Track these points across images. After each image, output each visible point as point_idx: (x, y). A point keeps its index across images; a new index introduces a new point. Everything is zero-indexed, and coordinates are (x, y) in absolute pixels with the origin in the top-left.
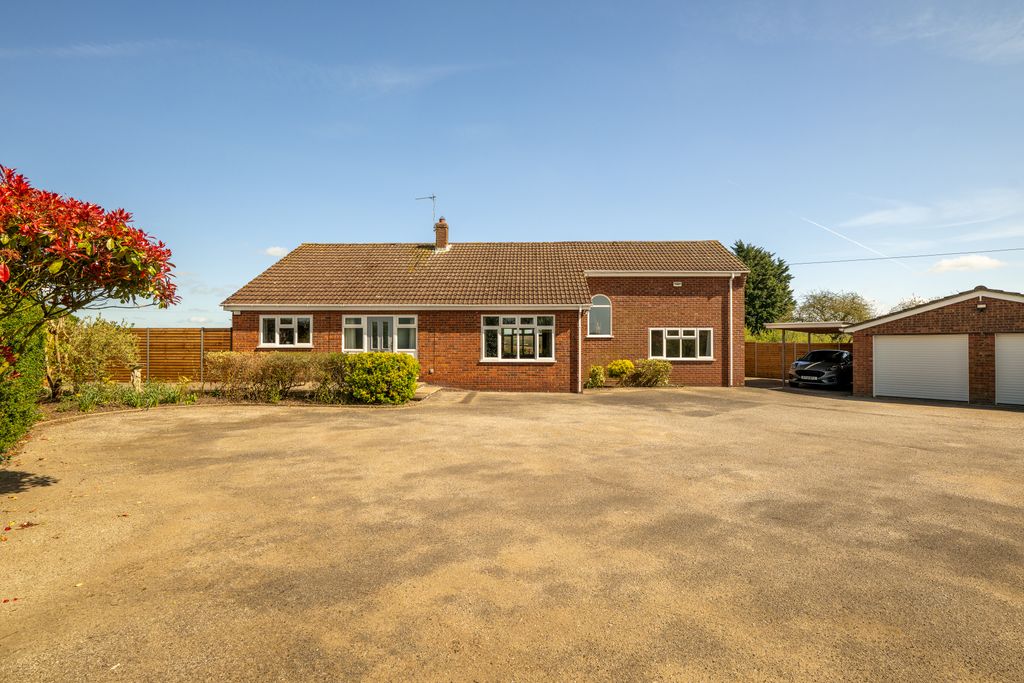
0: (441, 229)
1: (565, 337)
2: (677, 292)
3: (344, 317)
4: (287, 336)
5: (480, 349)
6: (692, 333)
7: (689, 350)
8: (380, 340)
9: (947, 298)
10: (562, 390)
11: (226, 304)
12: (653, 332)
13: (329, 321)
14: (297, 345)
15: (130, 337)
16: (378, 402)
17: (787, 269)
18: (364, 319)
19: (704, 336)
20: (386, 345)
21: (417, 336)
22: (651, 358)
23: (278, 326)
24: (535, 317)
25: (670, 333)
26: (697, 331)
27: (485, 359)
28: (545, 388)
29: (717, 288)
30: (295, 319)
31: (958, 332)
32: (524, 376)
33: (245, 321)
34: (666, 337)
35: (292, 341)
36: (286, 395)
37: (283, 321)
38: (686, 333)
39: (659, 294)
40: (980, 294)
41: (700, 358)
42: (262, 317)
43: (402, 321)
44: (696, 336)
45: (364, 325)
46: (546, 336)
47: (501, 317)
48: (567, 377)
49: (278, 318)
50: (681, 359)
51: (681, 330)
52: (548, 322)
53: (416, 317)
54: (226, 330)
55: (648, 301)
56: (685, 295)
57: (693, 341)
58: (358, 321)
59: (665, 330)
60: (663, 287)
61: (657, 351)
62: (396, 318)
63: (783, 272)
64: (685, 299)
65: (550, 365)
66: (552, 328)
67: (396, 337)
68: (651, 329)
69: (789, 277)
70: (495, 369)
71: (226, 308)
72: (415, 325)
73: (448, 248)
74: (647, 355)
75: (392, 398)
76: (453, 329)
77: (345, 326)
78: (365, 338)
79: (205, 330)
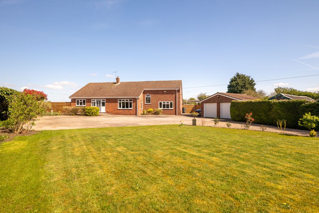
0: (117, 79)
1: (134, 104)
2: (165, 94)
3: (92, 100)
4: (81, 104)
5: (117, 106)
6: (168, 103)
7: (168, 106)
8: (99, 104)
9: (213, 95)
10: (134, 115)
11: (70, 97)
12: (160, 103)
13: (89, 101)
14: (83, 105)
15: (50, 104)
16: (90, 116)
17: (254, 81)
18: (95, 100)
19: (171, 103)
20: (100, 106)
21: (106, 104)
22: (159, 108)
23: (79, 102)
24: (129, 100)
25: (164, 103)
26: (169, 102)
27: (119, 108)
28: (131, 114)
29: (174, 92)
30: (82, 100)
31: (215, 102)
32: (126, 112)
33: (73, 101)
34: (162, 104)
35: (78, 105)
36: (76, 114)
37: (80, 101)
38: (167, 103)
39: (161, 94)
40: (218, 94)
41: (170, 108)
42: (76, 100)
43: (103, 100)
44: (169, 103)
45: (95, 101)
46: (131, 103)
47: (122, 99)
48: (135, 112)
49: (79, 100)
50: (166, 109)
51: (166, 102)
52: (131, 100)
53: (105, 100)
54: (70, 102)
55: (159, 95)
56: (167, 94)
57: (169, 105)
58: (94, 101)
59: (162, 102)
60: (161, 92)
61: (161, 107)
62: (101, 100)
63: (252, 82)
64: (167, 95)
65: (132, 109)
66: (132, 102)
67: (101, 104)
68: (159, 102)
69: (255, 84)
70: (120, 111)
71: (70, 98)
72: (105, 101)
73: (119, 83)
74: (158, 108)
75: (93, 115)
76: (113, 102)
77: (92, 101)
78: (96, 104)
79: (66, 103)
